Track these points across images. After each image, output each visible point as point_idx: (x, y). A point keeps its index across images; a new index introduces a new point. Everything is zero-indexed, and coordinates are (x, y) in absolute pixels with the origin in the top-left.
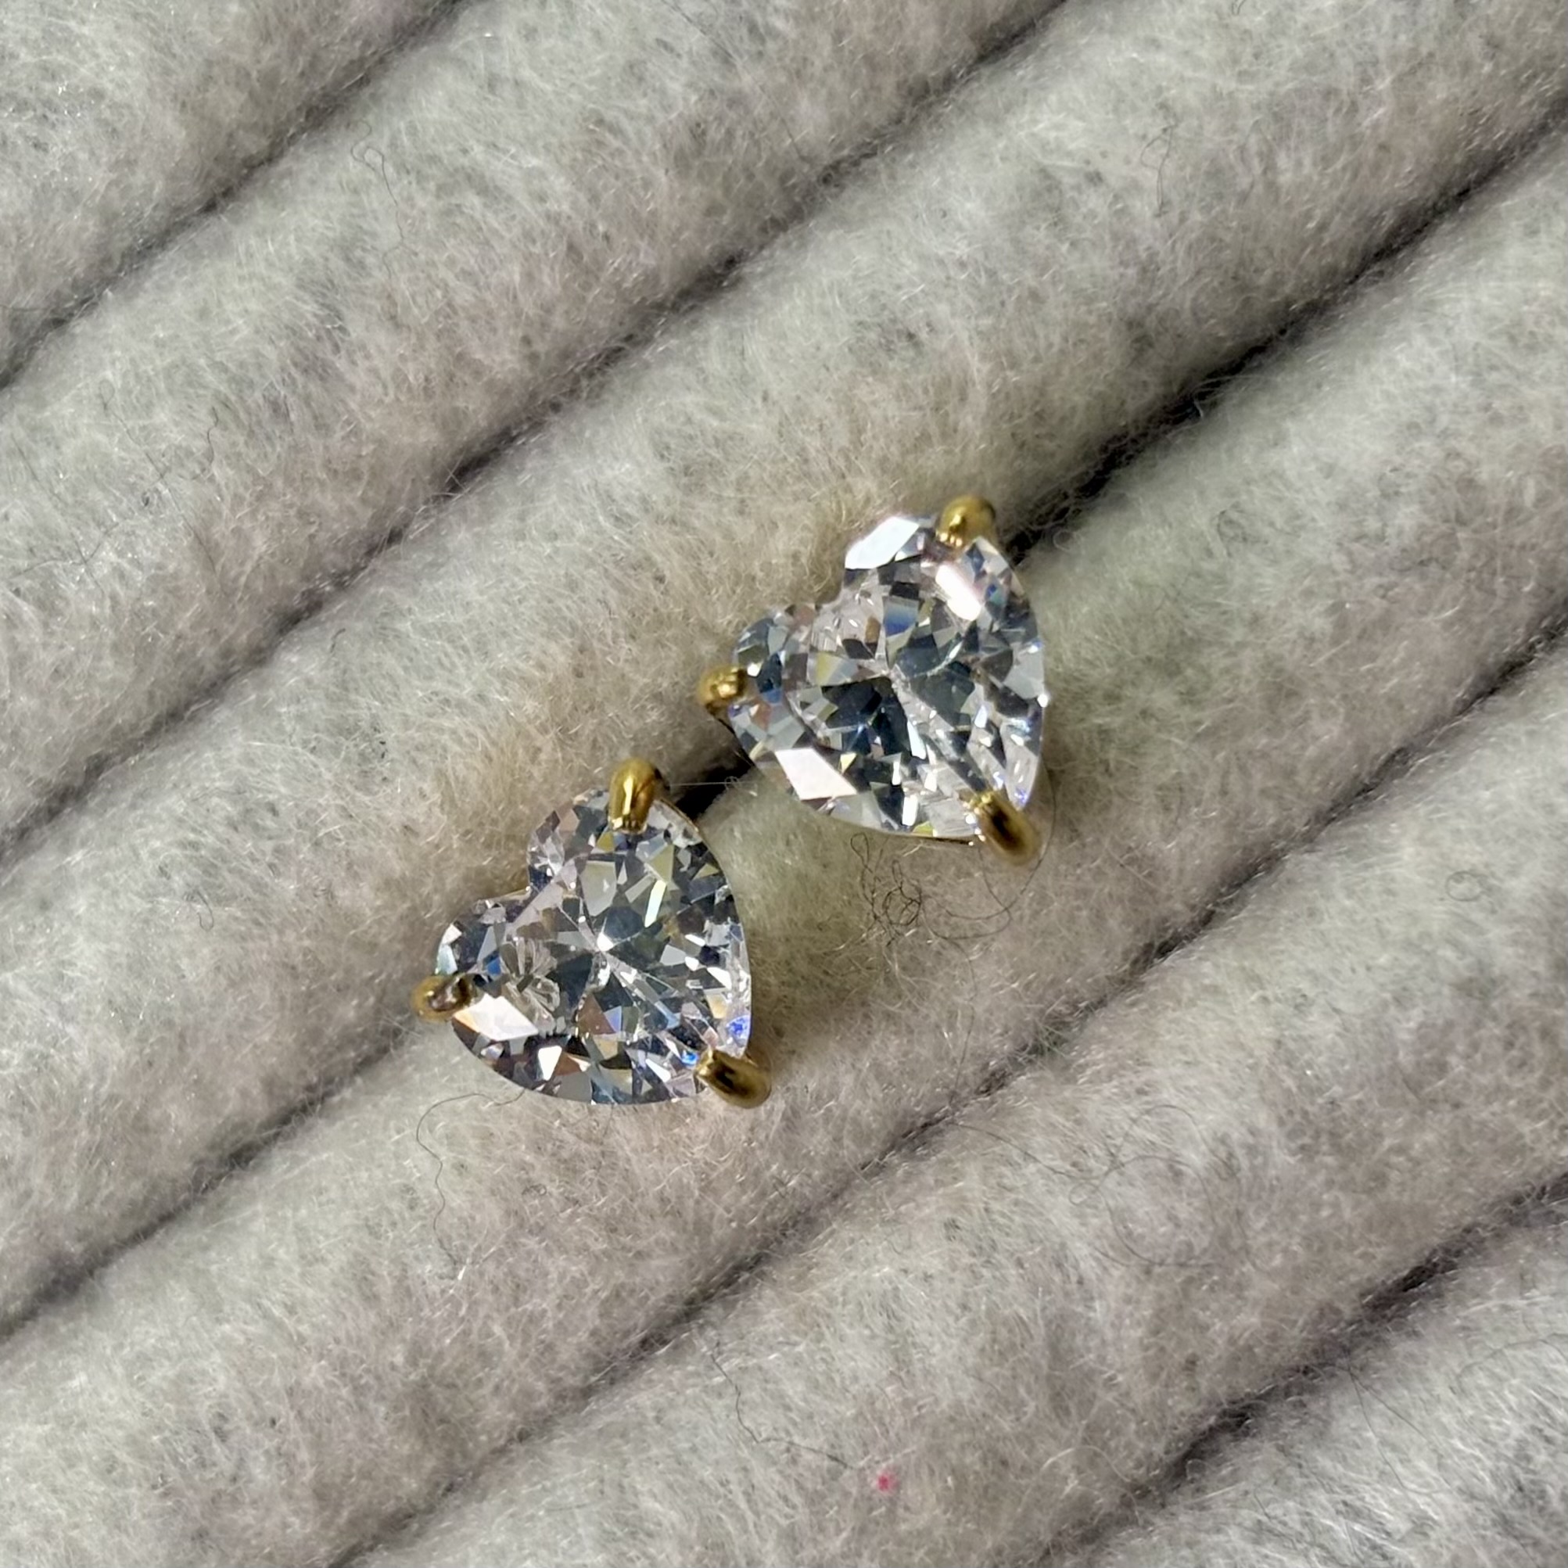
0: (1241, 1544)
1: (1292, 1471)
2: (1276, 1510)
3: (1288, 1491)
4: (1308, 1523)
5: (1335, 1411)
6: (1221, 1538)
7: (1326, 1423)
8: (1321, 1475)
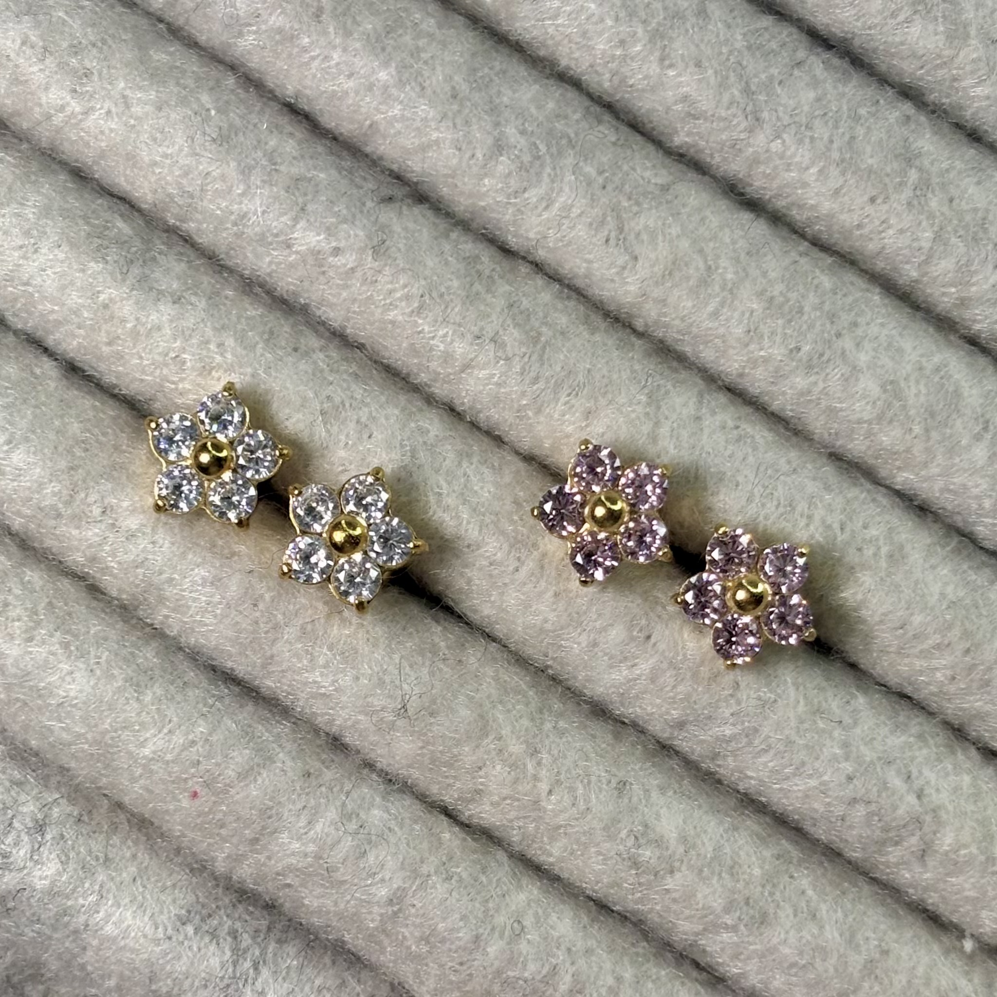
0: (226, 927)
1: (262, 936)
2: (245, 936)
3: (254, 938)
4: (245, 951)
5: (292, 944)
6: (225, 918)
7: (286, 941)
8: (266, 948)
